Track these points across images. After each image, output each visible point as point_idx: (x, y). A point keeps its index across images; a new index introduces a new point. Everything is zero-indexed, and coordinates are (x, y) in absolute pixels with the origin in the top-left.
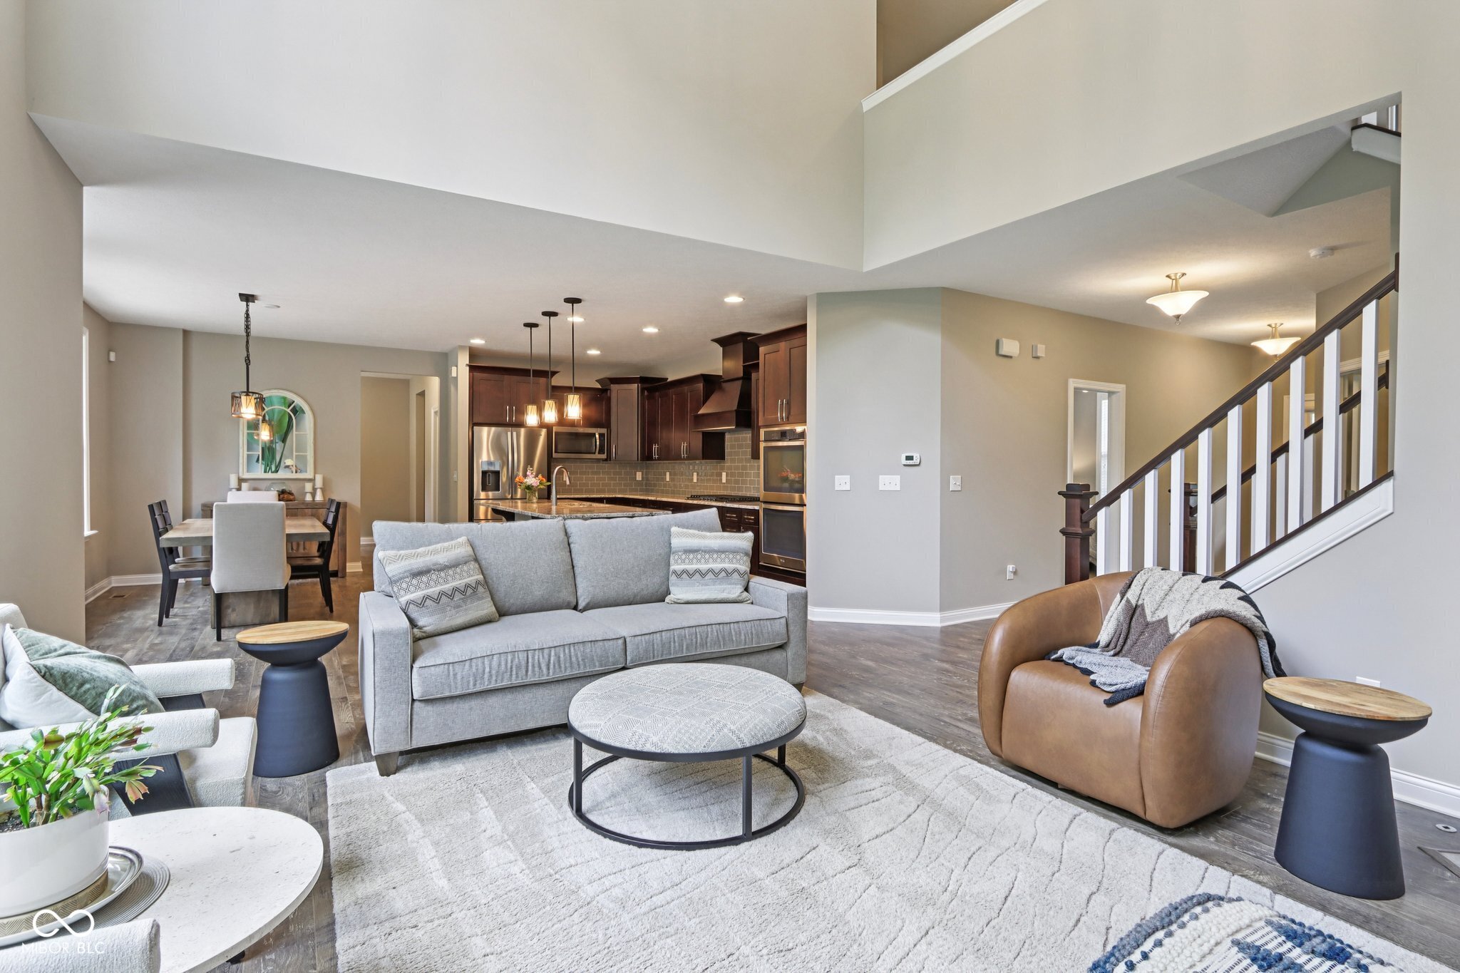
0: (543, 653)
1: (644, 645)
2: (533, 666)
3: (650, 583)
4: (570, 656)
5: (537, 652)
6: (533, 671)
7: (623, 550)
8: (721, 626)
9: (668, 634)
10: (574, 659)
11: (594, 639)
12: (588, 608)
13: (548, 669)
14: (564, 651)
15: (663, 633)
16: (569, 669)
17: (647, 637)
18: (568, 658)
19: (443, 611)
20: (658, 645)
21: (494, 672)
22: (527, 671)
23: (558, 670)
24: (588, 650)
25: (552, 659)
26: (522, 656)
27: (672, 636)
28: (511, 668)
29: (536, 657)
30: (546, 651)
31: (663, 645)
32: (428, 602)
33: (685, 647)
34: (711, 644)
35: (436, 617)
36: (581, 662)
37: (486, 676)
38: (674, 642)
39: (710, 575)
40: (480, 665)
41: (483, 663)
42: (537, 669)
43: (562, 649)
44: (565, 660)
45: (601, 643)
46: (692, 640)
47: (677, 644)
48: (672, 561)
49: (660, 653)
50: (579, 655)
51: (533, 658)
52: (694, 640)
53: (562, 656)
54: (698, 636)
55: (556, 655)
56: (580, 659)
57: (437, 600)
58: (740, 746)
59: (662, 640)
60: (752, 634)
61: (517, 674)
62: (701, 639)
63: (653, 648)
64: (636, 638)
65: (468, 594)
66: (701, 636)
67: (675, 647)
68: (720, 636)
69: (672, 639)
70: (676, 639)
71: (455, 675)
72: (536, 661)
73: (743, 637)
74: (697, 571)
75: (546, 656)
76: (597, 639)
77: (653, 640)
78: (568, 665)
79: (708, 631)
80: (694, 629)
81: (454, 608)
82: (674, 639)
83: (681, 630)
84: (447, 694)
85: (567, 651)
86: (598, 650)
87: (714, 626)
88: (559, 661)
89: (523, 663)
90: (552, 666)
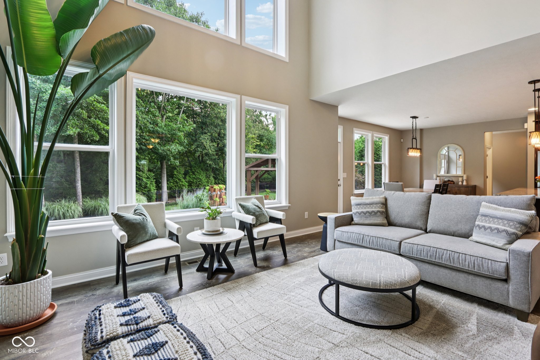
0: (368, 237)
1: (408, 248)
2: (365, 240)
3: (463, 228)
4: (377, 241)
5: (366, 236)
6: (365, 242)
7: (451, 210)
8: (453, 253)
9: (421, 247)
10: (378, 243)
11: (387, 238)
12: (430, 232)
13: (369, 243)
14: (375, 239)
15: (419, 246)
16: (376, 246)
17: (411, 245)
18: (376, 242)
19: (361, 217)
20: (415, 250)
21: (353, 238)
22: (363, 242)
23: (372, 245)
24: (384, 242)
25: (371, 240)
26: (362, 236)
27: (423, 248)
28: (358, 239)
29: (366, 238)
30: (369, 237)
31: (417, 251)
32: (357, 214)
33: (429, 256)
34: (445, 259)
35: (358, 219)
36: (381, 245)
37: (351, 238)
38: (424, 251)
39: (489, 230)
40: (350, 235)
41: (351, 234)
42: (366, 242)
43: (375, 238)
44: (375, 242)
45: (390, 241)
46: (433, 254)
47: (425, 253)
48: (477, 220)
49: (416, 254)
50: (380, 242)
51: (365, 238)
52: (435, 254)
53: (374, 240)
54: (438, 253)
55: (372, 239)
56: (381, 244)
57: (360, 214)
58: (333, 277)
59: (417, 248)
60: (474, 263)
61: (360, 241)
62: (439, 255)
63: (413, 250)
64: (406, 244)
65: (372, 214)
66: (439, 253)
67: (423, 254)
68: (451, 257)
69: (423, 250)
70: (425, 250)
71: (343, 235)
72: (366, 239)
73: (467, 263)
74: (484, 227)
75: (369, 239)
76: (389, 239)
77: (413, 247)
78: (376, 244)
79: (444, 252)
80: (436, 249)
81: (365, 218)
82: (424, 250)
83: (428, 247)
84: (341, 240)
85: (376, 239)
86: (388, 243)
87: (448, 251)
88: (373, 242)
89: (362, 238)
90: (370, 243)
